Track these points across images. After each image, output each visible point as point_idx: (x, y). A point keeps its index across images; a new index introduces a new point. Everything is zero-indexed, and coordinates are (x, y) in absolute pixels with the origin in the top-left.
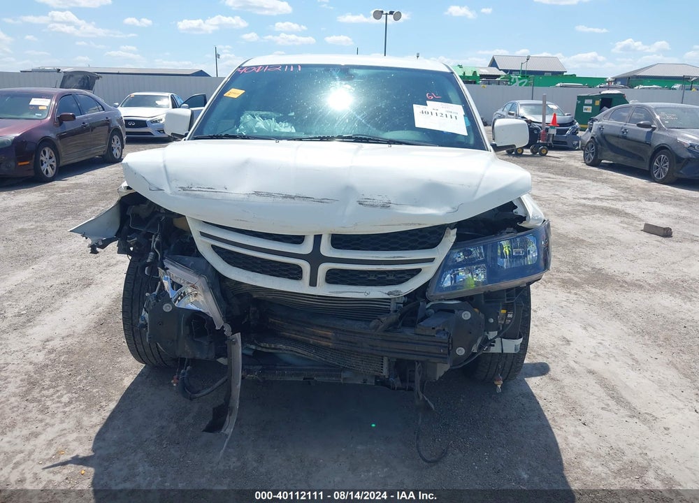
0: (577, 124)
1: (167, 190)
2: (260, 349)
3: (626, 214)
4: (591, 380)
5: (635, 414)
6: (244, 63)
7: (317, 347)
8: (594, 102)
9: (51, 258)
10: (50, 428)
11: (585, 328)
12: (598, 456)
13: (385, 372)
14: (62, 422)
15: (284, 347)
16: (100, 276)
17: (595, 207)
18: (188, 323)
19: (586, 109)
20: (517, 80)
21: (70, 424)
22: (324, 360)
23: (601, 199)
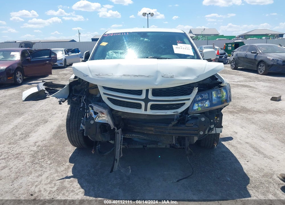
0: (227, 54)
1: (91, 76)
2: (125, 137)
3: (250, 86)
4: (247, 146)
5: (265, 156)
6: (105, 33)
7: (147, 135)
8: (232, 45)
9: (29, 113)
10: (46, 173)
11: (242, 128)
12: (255, 171)
13: (174, 142)
14: (50, 170)
15: (135, 135)
16: (50, 118)
17: (238, 85)
18: (100, 127)
19: (229, 48)
20: (201, 38)
21: (53, 171)
22: (150, 139)
23: (240, 82)
